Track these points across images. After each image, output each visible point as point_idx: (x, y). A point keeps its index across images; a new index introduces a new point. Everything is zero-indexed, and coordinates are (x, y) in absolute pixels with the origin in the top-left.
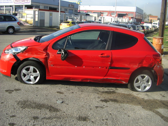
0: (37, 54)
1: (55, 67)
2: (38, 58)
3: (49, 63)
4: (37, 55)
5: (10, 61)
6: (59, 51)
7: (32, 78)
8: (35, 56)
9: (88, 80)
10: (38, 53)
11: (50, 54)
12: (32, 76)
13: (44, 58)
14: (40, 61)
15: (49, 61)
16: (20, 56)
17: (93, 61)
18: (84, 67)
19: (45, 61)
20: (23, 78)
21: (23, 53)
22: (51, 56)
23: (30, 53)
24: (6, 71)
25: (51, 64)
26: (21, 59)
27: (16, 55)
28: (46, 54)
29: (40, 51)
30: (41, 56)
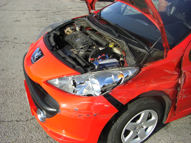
0: (157, 80)
2: (164, 90)
3: (182, 93)
5: (100, 116)
10: (162, 78)
12: (142, 128)
15: (182, 90)
16: (121, 95)
20: (124, 140)
21: (127, 85)
22: (188, 79)
23: (143, 81)
24: (84, 140)
25: (184, 94)
26: (125, 100)
27: (109, 93)
28: (177, 76)
29: (167, 73)
30: (166, 82)
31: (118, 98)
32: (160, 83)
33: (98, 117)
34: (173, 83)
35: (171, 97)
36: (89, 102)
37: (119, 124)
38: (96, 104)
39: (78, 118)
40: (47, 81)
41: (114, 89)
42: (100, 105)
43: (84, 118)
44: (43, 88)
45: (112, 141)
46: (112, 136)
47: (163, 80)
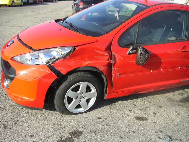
0: (91, 58)
1: (123, 76)
2: (97, 67)
3: (115, 71)
4: (91, 60)
5: (43, 80)
6: (131, 50)
7: (83, 101)
8: (88, 62)
9: (161, 87)
10: (95, 57)
11: (117, 56)
12: (83, 99)
13: (106, 64)
14: (100, 71)
15: (115, 69)
16: (61, 66)
17: (173, 60)
18: (161, 70)
19: (107, 69)
20: (67, 106)
21: (66, 60)
22: (118, 60)
23: (79, 58)
24: (33, 100)
25: (117, 73)
26: (64, 71)
27: (52, 64)
28: (108, 57)
29: (98, 53)
30: (100, 61)
31: (58, 69)
32: (94, 61)
33: (42, 80)
34: (105, 62)
35: (105, 74)
36: (36, 69)
37: (61, 90)
38: (40, 70)
39: (28, 80)
40: (12, 58)
41: (56, 62)
42: (43, 71)
43: (32, 80)
44: (9, 64)
45: (57, 105)
46: (57, 101)
47: (96, 59)
